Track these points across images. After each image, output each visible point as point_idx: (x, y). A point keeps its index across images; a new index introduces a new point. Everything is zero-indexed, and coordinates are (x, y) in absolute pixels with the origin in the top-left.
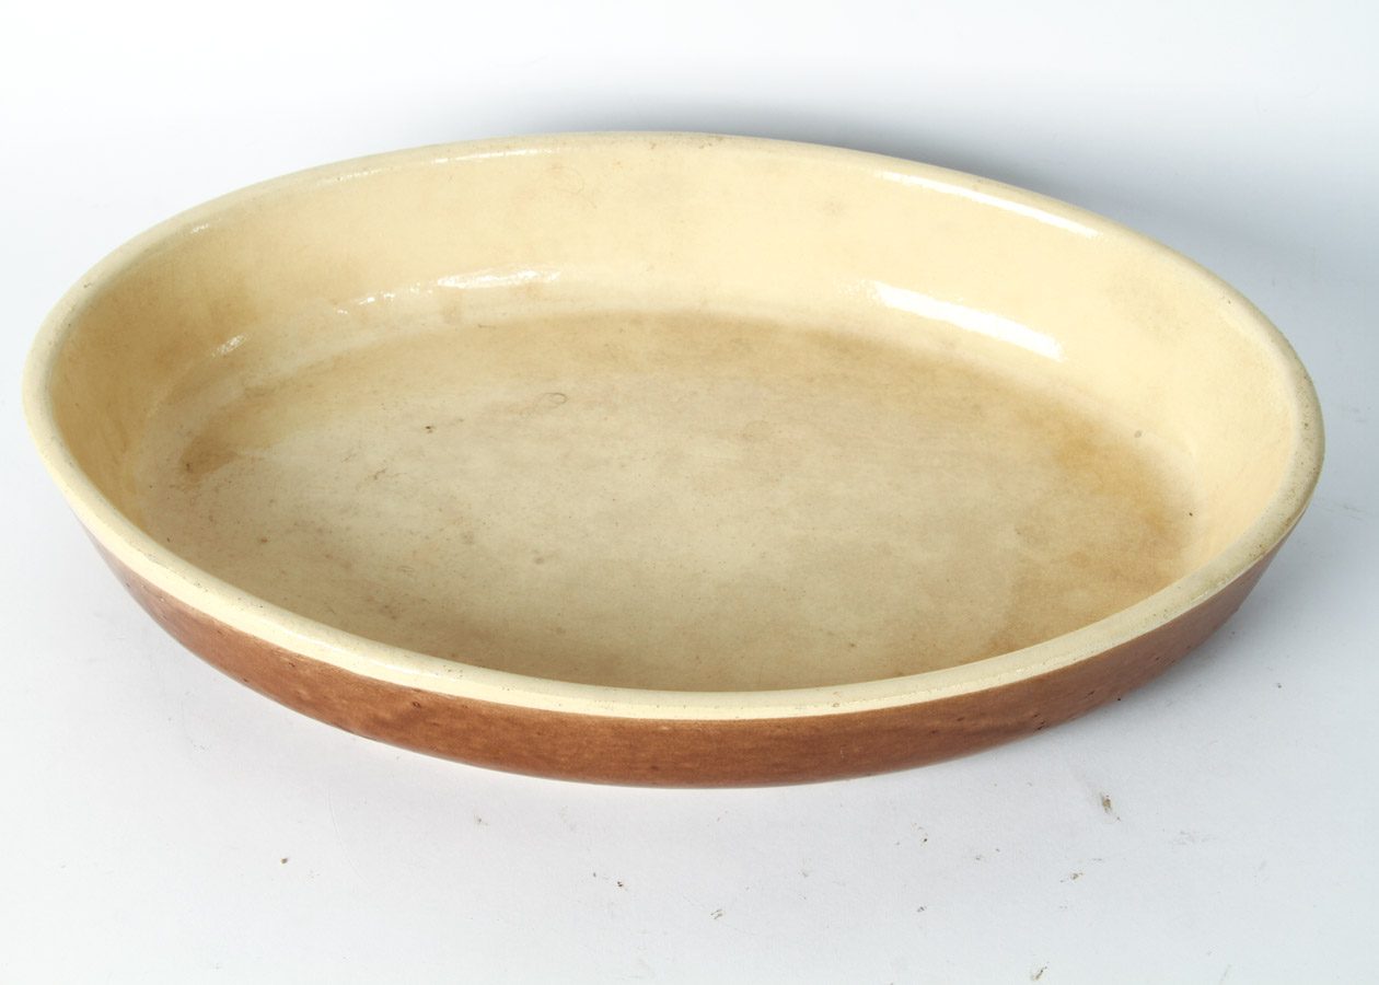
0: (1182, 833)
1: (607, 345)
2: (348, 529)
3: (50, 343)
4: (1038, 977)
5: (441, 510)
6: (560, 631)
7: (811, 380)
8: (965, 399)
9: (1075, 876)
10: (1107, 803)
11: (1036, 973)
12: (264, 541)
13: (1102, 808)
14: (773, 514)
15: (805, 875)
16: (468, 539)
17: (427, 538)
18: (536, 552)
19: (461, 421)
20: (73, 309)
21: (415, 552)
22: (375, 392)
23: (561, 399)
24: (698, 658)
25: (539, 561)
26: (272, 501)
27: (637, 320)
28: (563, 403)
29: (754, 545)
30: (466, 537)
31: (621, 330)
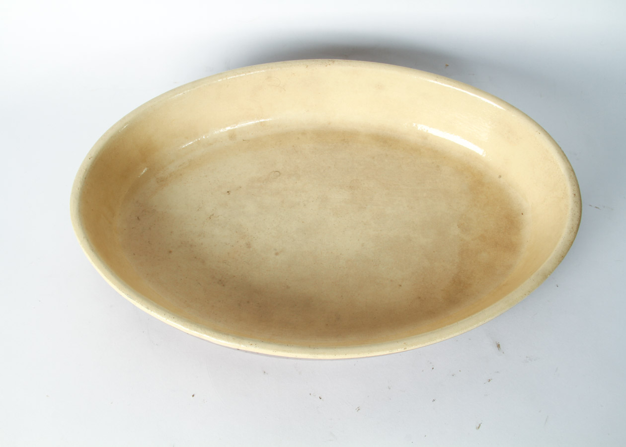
0: (527, 357)
1: (293, 146)
2: (202, 244)
3: (78, 189)
4: (479, 428)
5: (237, 232)
6: (288, 287)
7: (373, 158)
8: (433, 163)
9: (489, 381)
10: (498, 346)
11: (478, 426)
12: (170, 252)
13: (497, 348)
14: (365, 224)
15: (389, 388)
16: (249, 245)
17: (233, 246)
18: (275, 250)
19: (241, 187)
20: (86, 170)
21: (228, 253)
22: (206, 176)
23: (278, 173)
24: (342, 296)
25: (277, 254)
26: (171, 232)
27: (304, 133)
28: (279, 176)
29: (359, 240)
30: (247, 244)
31: (298, 138)
